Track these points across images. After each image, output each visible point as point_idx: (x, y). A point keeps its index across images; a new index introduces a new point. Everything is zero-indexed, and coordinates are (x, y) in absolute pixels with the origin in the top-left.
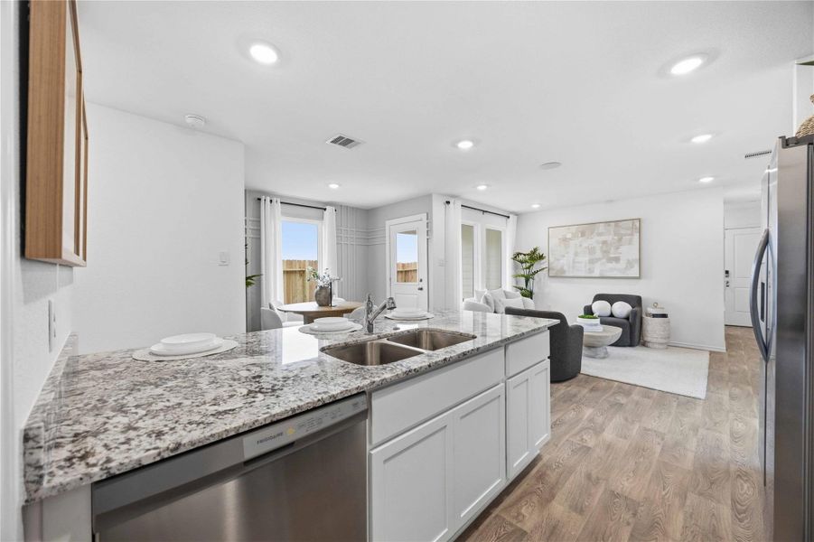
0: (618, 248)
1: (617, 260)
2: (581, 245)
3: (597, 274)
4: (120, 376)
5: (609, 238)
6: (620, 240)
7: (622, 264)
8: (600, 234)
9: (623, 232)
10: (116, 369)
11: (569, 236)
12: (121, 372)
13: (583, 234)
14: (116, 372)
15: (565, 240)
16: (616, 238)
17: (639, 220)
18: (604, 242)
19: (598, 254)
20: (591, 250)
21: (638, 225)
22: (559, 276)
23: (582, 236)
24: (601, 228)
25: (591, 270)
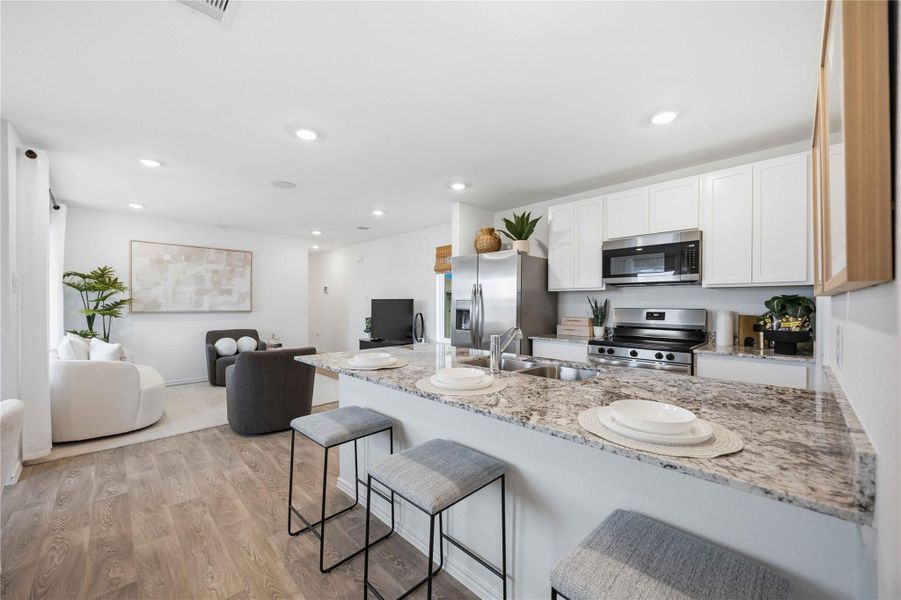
0: (230, 280)
1: (229, 292)
2: (184, 272)
3: (206, 307)
4: (775, 425)
5: (221, 267)
6: (232, 271)
7: (234, 298)
8: (210, 262)
9: (235, 262)
10: (777, 436)
11: (167, 257)
12: (771, 430)
13: (188, 259)
14: (778, 431)
15: (159, 262)
16: (228, 268)
17: (251, 253)
18: (215, 272)
19: (208, 284)
20: (200, 280)
21: (248, 258)
22: (151, 311)
23: (186, 260)
24: (212, 254)
25: (198, 303)
